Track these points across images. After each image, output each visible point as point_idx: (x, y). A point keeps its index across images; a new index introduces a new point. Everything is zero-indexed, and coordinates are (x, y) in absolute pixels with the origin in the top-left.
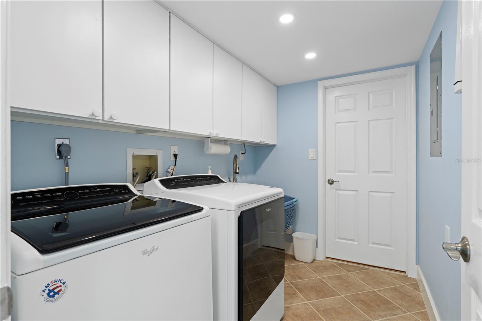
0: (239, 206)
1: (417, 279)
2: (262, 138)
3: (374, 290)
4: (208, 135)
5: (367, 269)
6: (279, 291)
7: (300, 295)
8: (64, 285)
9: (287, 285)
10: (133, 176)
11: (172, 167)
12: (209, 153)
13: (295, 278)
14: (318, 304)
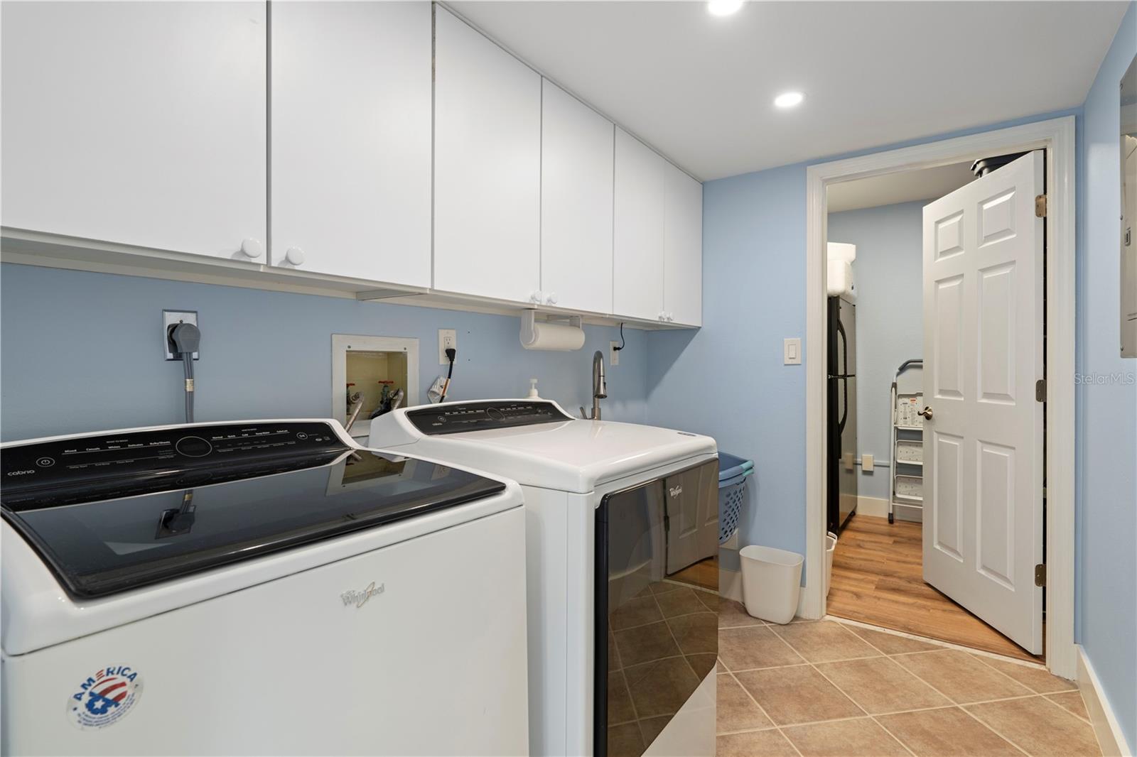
0: (599, 482)
1: (1075, 682)
2: (663, 310)
3: (957, 705)
4: (528, 301)
5: (937, 648)
6: (705, 696)
7: (758, 708)
8: (132, 680)
9: (726, 680)
10: (349, 402)
11: (443, 380)
12: (531, 347)
13: (746, 663)
14: (806, 735)
